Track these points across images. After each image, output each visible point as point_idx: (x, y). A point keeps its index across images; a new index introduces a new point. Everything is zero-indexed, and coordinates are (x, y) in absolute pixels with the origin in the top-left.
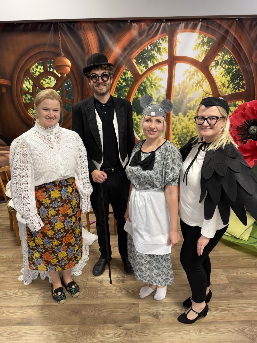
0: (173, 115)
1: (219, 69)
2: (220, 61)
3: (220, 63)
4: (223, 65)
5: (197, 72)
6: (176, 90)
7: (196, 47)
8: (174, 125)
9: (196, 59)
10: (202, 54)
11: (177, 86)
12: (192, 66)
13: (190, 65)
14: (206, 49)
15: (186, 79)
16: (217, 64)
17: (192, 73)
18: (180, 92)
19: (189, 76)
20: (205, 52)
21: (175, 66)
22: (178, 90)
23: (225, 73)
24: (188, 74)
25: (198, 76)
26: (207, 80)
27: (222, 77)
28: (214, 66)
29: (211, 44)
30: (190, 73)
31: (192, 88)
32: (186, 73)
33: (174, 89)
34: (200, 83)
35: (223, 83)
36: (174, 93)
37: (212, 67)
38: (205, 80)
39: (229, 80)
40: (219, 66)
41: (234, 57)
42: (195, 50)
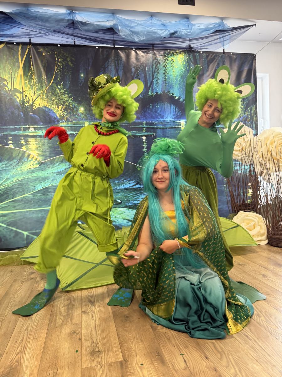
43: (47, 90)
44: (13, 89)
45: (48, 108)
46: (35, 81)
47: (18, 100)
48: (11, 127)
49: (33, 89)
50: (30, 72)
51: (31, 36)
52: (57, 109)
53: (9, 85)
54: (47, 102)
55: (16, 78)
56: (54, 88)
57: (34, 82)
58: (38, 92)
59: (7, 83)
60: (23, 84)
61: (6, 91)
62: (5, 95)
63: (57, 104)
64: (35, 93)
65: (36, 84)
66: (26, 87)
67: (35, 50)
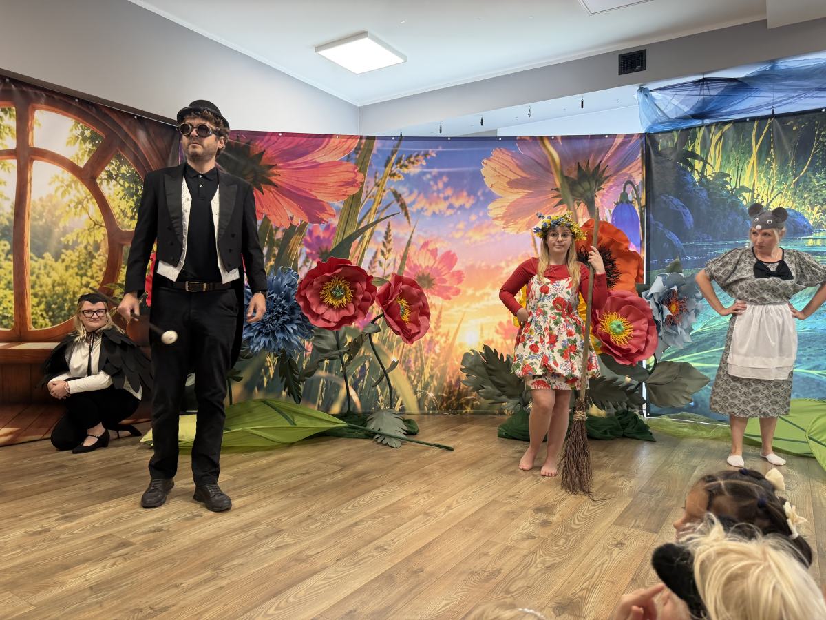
0: (32, 255)
1: (114, 186)
2: (114, 173)
3: (114, 177)
4: (120, 180)
5: (75, 182)
6: (34, 207)
7: (71, 141)
8: (35, 276)
9: (72, 160)
10: (83, 155)
11: (38, 202)
12: (66, 172)
13: (62, 169)
14: (90, 149)
15: (56, 191)
16: (110, 177)
17: (66, 183)
18: (44, 214)
19: (62, 186)
20: (87, 153)
21: (32, 164)
22: (39, 208)
23: (125, 194)
24: (58, 184)
25: (79, 191)
26: (94, 200)
27: (121, 199)
28: (105, 179)
29: (97, 142)
30: (62, 182)
31: (67, 209)
32: (54, 181)
33: (31, 206)
34: (83, 203)
35: (123, 209)
36: (31, 213)
37: (101, 179)
38: (91, 199)
39: (134, 206)
40: (114, 182)
41: (136, 172)
42: (69, 145)
43: (794, 183)
44: (738, 187)
45: (793, 210)
46: (775, 172)
47: (745, 203)
48: (730, 242)
49: (771, 184)
50: (769, 159)
51: (774, 106)
52: (810, 211)
53: (733, 183)
54: (793, 202)
55: (745, 171)
56: (808, 180)
57: (773, 172)
58: (779, 187)
59: (731, 179)
60: (755, 177)
61: (728, 191)
62: (726, 196)
63: (810, 204)
64: (773, 190)
65: (777, 174)
66: (760, 182)
67: (780, 124)
